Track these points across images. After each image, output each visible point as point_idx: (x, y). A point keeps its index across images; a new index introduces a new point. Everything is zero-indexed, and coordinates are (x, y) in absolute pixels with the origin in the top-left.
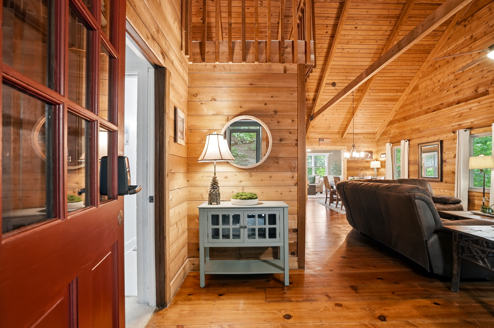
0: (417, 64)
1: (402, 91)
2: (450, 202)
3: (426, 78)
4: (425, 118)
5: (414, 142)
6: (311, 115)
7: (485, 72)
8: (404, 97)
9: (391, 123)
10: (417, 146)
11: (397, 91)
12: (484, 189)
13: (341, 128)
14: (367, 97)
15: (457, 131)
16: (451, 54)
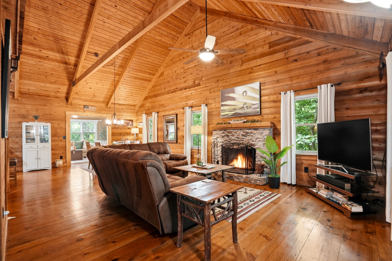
0: (163, 56)
1: (154, 75)
2: (181, 158)
3: (168, 68)
4: (168, 97)
5: (161, 114)
6: (73, 81)
7: (198, 71)
8: (155, 80)
9: (146, 98)
10: (163, 117)
11: (150, 74)
12: (198, 147)
13: (105, 98)
14: (127, 74)
15: (185, 108)
16: (182, 54)
